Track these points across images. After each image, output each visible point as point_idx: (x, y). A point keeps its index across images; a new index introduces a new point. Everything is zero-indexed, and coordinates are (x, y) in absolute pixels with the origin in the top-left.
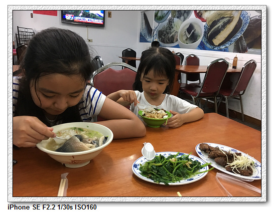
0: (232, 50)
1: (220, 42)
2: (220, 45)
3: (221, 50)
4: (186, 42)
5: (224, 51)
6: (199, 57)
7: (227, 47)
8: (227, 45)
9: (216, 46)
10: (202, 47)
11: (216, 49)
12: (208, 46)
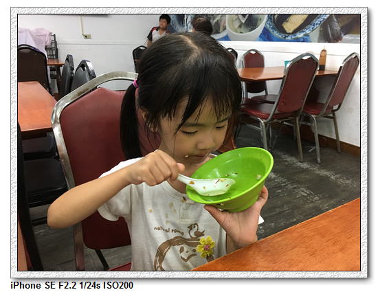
0: (316, 39)
1: (296, 27)
2: (295, 32)
3: (297, 40)
4: (239, 30)
5: (303, 41)
6: (263, 53)
7: (307, 35)
8: (308, 32)
9: (290, 34)
10: (266, 36)
11: (289, 38)
12: (276, 34)
